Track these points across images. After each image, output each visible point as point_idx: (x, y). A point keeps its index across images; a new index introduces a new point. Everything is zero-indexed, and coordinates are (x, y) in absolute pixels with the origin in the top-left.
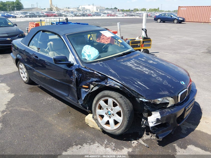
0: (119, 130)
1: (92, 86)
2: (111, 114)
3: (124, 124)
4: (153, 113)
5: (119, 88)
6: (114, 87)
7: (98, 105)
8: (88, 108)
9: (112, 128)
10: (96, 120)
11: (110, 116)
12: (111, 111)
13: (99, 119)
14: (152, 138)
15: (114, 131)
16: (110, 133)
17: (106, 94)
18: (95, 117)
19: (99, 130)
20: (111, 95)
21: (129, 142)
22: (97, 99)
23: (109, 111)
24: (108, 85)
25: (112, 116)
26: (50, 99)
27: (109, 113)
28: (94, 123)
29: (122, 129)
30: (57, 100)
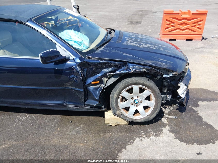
0: (153, 114)
1: (105, 79)
2: (138, 102)
3: (158, 106)
4: (179, 85)
5: (145, 71)
6: (140, 71)
7: (120, 98)
8: (103, 107)
9: (143, 115)
10: (121, 115)
11: (137, 104)
12: (138, 99)
13: (124, 112)
14: (171, 109)
15: (147, 118)
16: (144, 121)
17: (131, 82)
18: (118, 112)
19: (125, 125)
20: (137, 82)
21: (160, 121)
22: (118, 92)
23: (135, 100)
24: (132, 71)
25: (140, 103)
26: (24, 118)
27: (136, 102)
28: (118, 119)
29: (156, 111)
30: (36, 115)
